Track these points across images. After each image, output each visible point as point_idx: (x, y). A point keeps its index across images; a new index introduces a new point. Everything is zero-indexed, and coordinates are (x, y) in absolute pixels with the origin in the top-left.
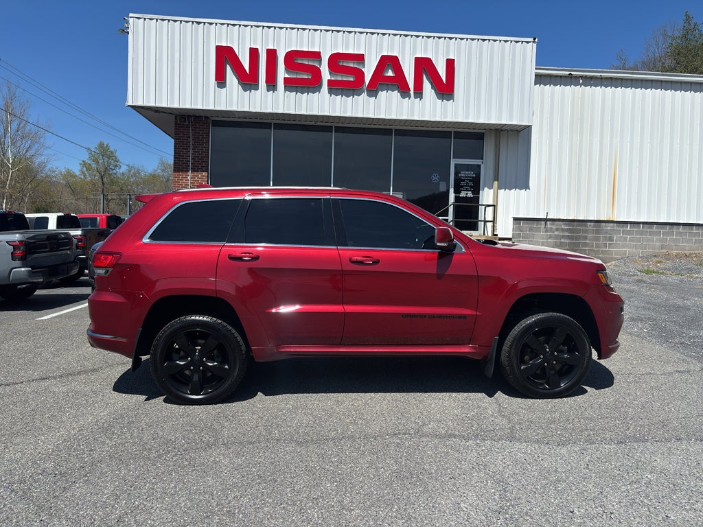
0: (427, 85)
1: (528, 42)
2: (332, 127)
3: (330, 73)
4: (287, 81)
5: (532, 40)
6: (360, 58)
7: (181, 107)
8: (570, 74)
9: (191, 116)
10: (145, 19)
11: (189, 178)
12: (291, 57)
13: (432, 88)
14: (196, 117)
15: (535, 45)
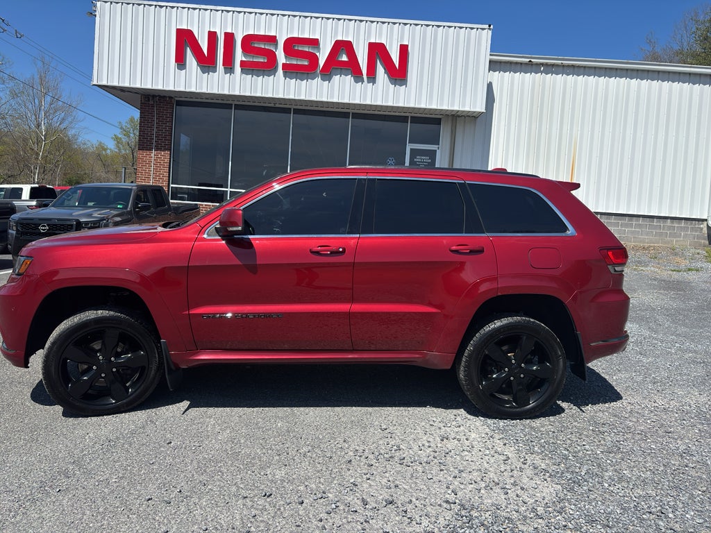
0: (380, 70)
1: (483, 29)
2: (291, 109)
3: (286, 57)
4: (243, 64)
5: (487, 26)
6: (315, 43)
7: (143, 87)
8: (530, 61)
9: (156, 96)
10: (111, 2)
11: (153, 155)
12: (248, 40)
13: (385, 72)
14: (160, 96)
15: (490, 32)
